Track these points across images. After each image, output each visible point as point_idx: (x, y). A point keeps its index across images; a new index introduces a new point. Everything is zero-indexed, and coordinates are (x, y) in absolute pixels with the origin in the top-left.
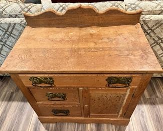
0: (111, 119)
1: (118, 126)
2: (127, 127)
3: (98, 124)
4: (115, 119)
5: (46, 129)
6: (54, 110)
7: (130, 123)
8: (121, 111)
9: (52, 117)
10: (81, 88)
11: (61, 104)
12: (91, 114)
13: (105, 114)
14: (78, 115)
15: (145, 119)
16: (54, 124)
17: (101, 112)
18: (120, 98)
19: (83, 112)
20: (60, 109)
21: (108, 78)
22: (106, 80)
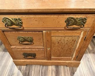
0: (67, 62)
1: (71, 68)
2: (78, 68)
3: (57, 66)
4: (69, 62)
5: (19, 69)
6: (24, 53)
7: (80, 65)
8: (74, 54)
9: (23, 60)
10: (45, 32)
11: (29, 48)
12: (52, 57)
13: (62, 58)
14: (42, 58)
15: (90, 63)
16: (25, 66)
17: (59, 56)
18: (74, 42)
19: (46, 55)
20: (29, 52)
21: (67, 19)
22: (66, 22)
